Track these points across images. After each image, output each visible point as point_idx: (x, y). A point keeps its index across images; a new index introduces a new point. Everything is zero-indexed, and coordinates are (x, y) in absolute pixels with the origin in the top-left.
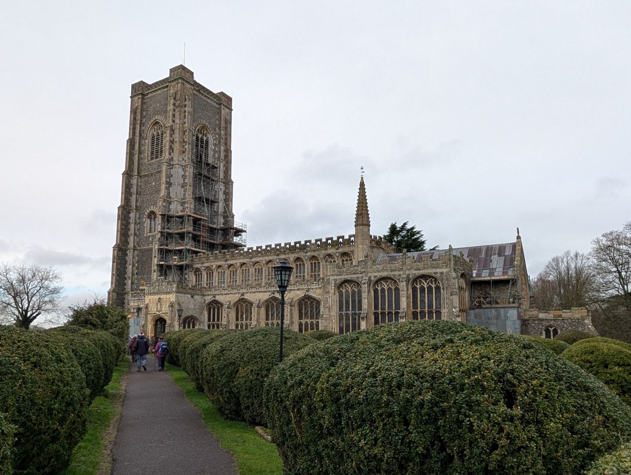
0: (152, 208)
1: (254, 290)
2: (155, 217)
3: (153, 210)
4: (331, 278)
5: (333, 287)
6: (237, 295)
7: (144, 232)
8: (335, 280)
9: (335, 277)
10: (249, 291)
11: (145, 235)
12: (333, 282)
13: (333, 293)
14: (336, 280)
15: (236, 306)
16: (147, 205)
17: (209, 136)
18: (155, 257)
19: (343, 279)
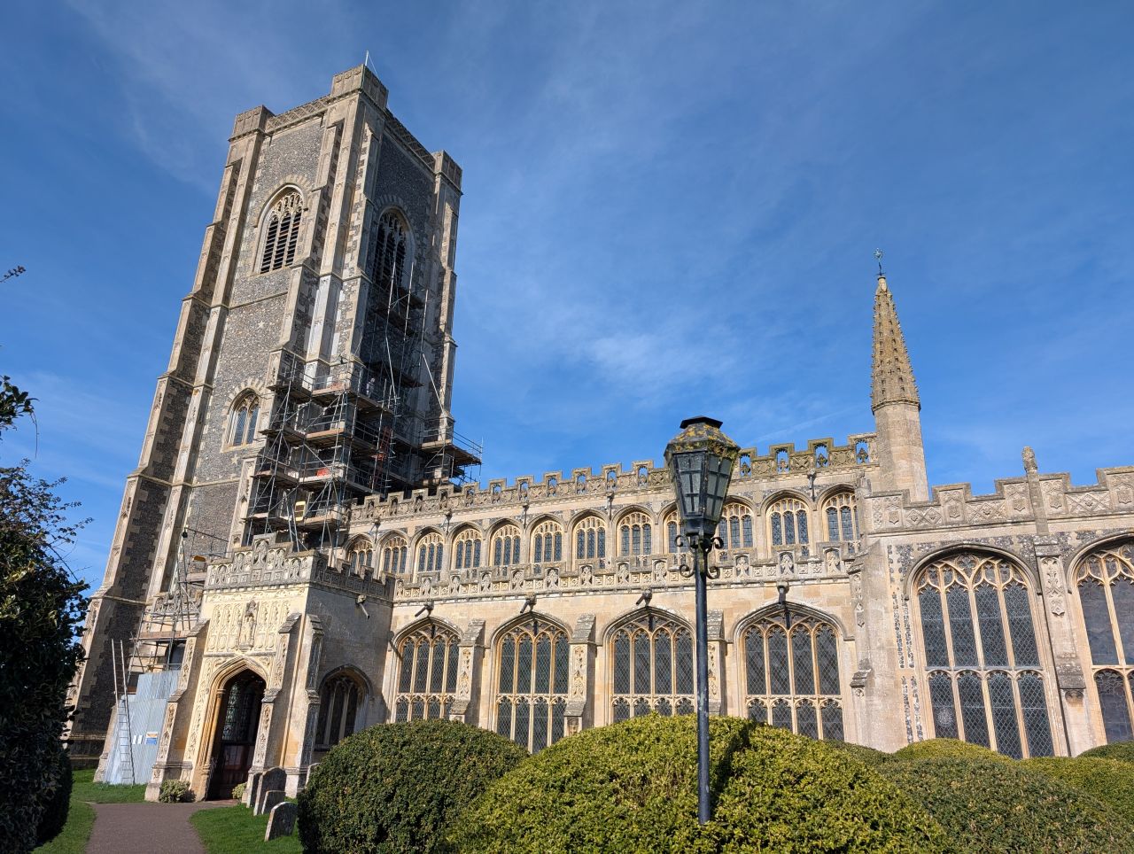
0: (250, 383)
1: (571, 585)
2: (255, 406)
3: (253, 387)
4: (885, 541)
5: (897, 576)
6: (510, 602)
7: (220, 442)
8: (905, 550)
9: (903, 539)
10: (553, 587)
11: (221, 451)
12: (895, 556)
13: (899, 594)
14: (910, 548)
15: (501, 641)
16: (239, 376)
17: (407, 237)
18: (244, 499)
19: (938, 546)
